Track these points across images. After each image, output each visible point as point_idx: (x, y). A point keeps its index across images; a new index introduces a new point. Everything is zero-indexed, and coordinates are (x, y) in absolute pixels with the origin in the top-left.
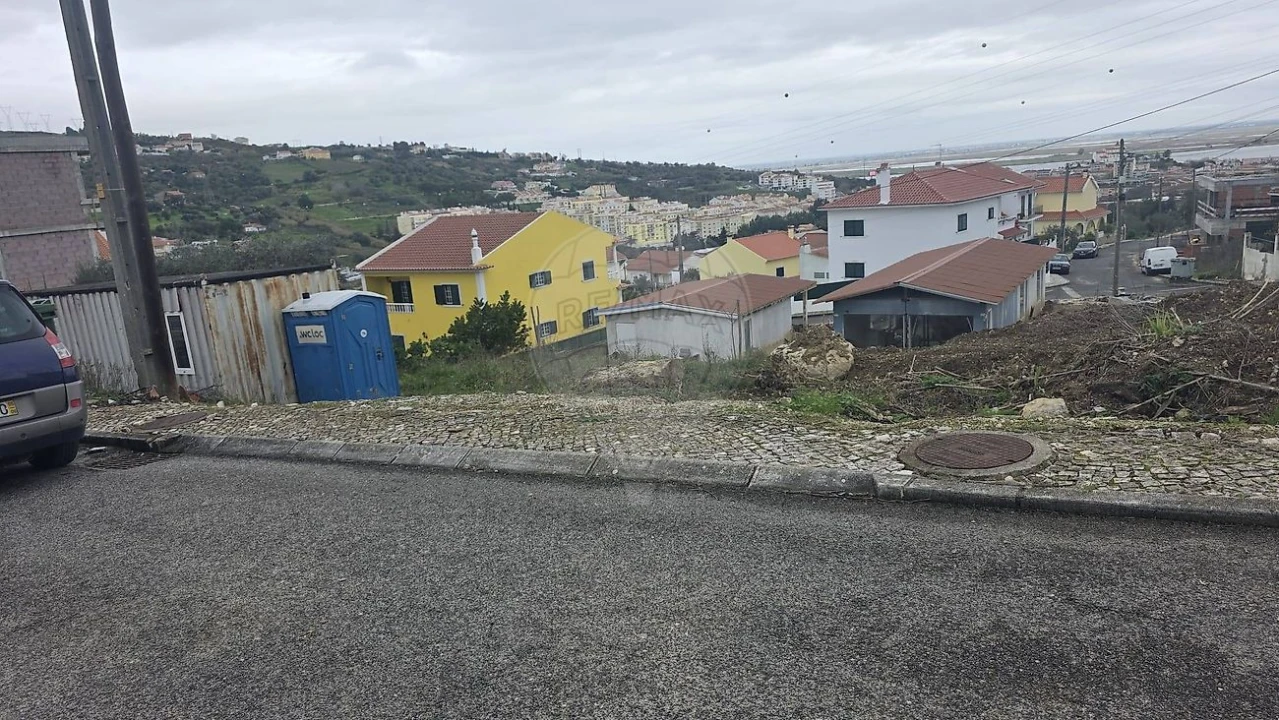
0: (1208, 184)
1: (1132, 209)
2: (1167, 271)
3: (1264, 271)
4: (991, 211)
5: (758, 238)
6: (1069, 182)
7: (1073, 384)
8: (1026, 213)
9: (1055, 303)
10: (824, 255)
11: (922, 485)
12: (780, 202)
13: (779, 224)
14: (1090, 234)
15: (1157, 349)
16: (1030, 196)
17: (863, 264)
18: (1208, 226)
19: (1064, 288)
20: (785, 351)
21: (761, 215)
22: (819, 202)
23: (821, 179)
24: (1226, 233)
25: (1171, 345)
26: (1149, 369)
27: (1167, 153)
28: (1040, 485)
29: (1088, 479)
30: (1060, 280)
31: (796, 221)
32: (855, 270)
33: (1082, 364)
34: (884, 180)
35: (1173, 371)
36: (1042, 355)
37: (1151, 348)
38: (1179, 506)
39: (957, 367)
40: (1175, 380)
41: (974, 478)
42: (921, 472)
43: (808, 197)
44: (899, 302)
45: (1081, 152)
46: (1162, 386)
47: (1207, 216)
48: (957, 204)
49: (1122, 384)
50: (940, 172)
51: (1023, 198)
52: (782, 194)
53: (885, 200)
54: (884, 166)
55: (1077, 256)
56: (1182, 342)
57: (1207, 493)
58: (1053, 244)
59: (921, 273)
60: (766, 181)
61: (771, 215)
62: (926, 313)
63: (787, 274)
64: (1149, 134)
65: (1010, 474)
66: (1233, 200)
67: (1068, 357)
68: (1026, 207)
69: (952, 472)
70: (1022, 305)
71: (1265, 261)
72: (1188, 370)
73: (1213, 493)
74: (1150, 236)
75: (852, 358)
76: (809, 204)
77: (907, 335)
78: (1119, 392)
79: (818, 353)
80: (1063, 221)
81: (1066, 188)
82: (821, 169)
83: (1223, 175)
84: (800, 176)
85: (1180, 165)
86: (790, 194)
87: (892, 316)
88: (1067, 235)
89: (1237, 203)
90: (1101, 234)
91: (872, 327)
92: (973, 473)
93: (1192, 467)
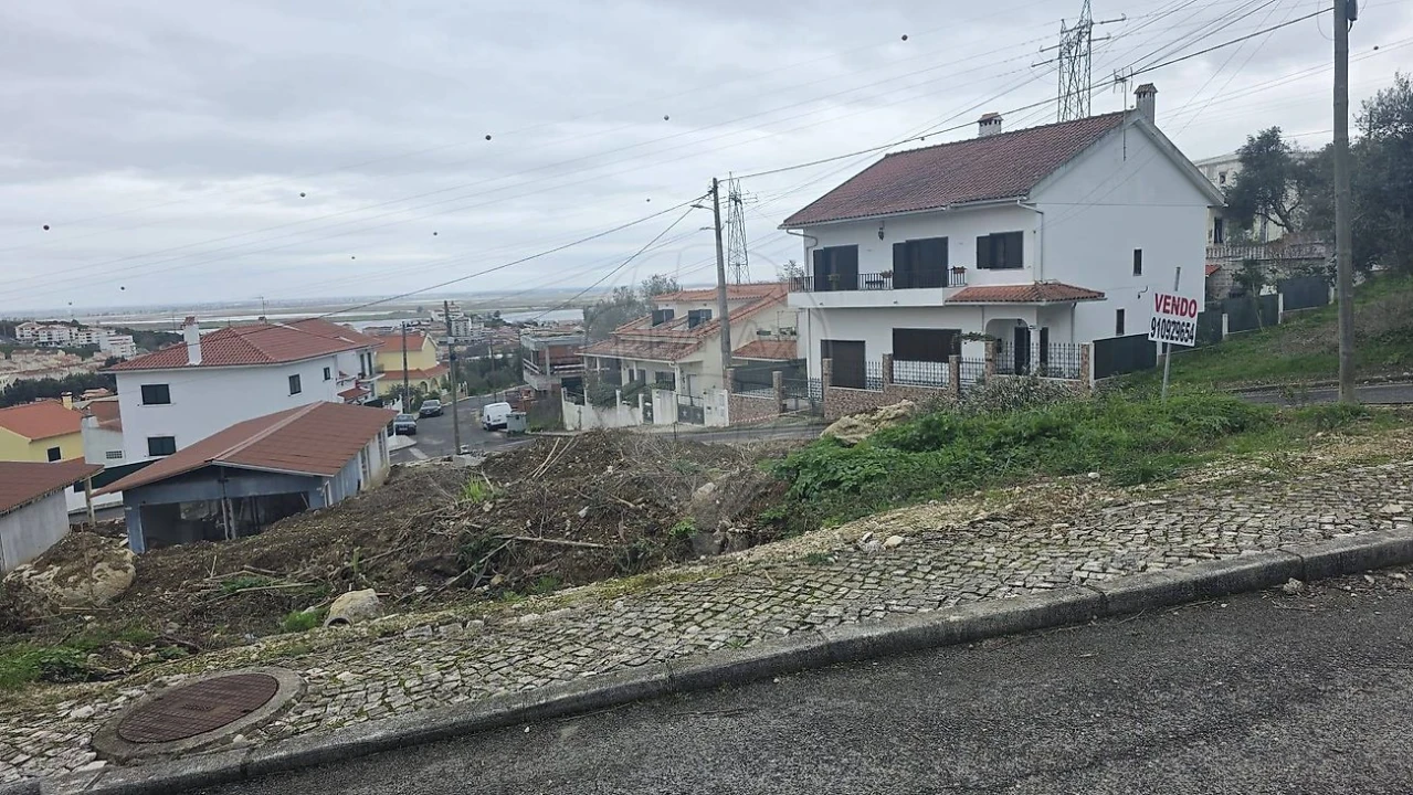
0: (530, 344)
1: (471, 366)
2: (504, 426)
3: (580, 421)
4: (326, 371)
5: (20, 410)
6: (407, 340)
7: (395, 564)
8: (367, 373)
9: (402, 466)
10: (117, 428)
11: (113, 782)
12: (52, 361)
13: (51, 390)
14: (434, 392)
15: (471, 515)
16: (369, 354)
17: (173, 438)
18: (533, 381)
19: (411, 450)
20: (26, 574)
21: (21, 378)
22: (112, 361)
23: (113, 332)
24: (549, 388)
25: (481, 511)
26: (463, 539)
27: (497, 314)
28: (277, 738)
29: (335, 714)
30: (407, 441)
31: (77, 387)
32: (161, 446)
33: (405, 539)
34: (192, 336)
35: (484, 537)
36: (366, 534)
37: (466, 516)
38: (423, 727)
39: (271, 562)
40: (487, 546)
41: (191, 751)
42: (117, 758)
43: (96, 355)
44: (214, 483)
45: (420, 309)
46: (476, 554)
47: (532, 373)
48: (285, 364)
49: (441, 557)
50: (264, 327)
51: (362, 356)
52: (55, 351)
53: (195, 358)
54: (190, 320)
55: (423, 416)
56: (491, 506)
57: (456, 700)
58: (398, 406)
59: (239, 447)
60: (28, 334)
61: (38, 378)
62: (250, 494)
63: (66, 456)
64: (479, 295)
65: (240, 732)
66: (551, 358)
67: (393, 532)
68: (367, 366)
69: (163, 748)
70: (365, 473)
71: (580, 412)
72: (497, 534)
73: (461, 698)
74: (489, 392)
75: (132, 570)
76: (98, 364)
77: (230, 524)
78: (438, 567)
79: (77, 570)
80: (406, 380)
81: (405, 347)
82: (114, 320)
83: (539, 336)
84: (80, 328)
85: (509, 325)
86: (68, 351)
87: (211, 501)
88: (412, 394)
89: (554, 361)
90: (445, 392)
91: (183, 517)
92: (190, 743)
93: (445, 670)
